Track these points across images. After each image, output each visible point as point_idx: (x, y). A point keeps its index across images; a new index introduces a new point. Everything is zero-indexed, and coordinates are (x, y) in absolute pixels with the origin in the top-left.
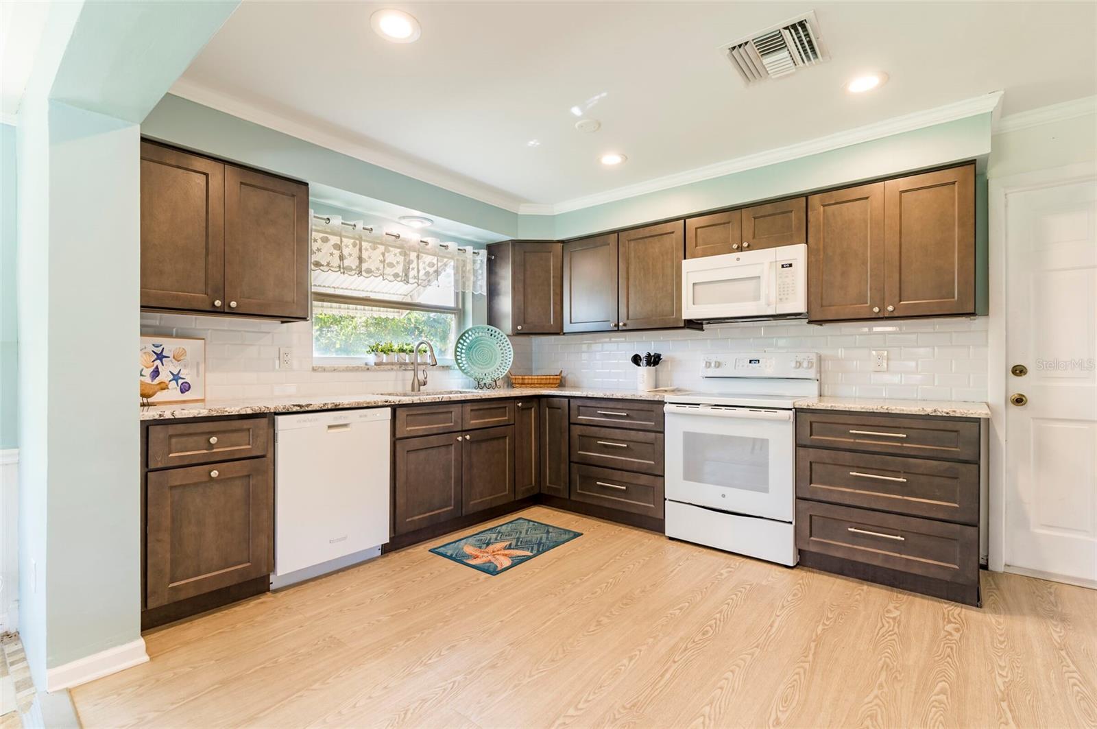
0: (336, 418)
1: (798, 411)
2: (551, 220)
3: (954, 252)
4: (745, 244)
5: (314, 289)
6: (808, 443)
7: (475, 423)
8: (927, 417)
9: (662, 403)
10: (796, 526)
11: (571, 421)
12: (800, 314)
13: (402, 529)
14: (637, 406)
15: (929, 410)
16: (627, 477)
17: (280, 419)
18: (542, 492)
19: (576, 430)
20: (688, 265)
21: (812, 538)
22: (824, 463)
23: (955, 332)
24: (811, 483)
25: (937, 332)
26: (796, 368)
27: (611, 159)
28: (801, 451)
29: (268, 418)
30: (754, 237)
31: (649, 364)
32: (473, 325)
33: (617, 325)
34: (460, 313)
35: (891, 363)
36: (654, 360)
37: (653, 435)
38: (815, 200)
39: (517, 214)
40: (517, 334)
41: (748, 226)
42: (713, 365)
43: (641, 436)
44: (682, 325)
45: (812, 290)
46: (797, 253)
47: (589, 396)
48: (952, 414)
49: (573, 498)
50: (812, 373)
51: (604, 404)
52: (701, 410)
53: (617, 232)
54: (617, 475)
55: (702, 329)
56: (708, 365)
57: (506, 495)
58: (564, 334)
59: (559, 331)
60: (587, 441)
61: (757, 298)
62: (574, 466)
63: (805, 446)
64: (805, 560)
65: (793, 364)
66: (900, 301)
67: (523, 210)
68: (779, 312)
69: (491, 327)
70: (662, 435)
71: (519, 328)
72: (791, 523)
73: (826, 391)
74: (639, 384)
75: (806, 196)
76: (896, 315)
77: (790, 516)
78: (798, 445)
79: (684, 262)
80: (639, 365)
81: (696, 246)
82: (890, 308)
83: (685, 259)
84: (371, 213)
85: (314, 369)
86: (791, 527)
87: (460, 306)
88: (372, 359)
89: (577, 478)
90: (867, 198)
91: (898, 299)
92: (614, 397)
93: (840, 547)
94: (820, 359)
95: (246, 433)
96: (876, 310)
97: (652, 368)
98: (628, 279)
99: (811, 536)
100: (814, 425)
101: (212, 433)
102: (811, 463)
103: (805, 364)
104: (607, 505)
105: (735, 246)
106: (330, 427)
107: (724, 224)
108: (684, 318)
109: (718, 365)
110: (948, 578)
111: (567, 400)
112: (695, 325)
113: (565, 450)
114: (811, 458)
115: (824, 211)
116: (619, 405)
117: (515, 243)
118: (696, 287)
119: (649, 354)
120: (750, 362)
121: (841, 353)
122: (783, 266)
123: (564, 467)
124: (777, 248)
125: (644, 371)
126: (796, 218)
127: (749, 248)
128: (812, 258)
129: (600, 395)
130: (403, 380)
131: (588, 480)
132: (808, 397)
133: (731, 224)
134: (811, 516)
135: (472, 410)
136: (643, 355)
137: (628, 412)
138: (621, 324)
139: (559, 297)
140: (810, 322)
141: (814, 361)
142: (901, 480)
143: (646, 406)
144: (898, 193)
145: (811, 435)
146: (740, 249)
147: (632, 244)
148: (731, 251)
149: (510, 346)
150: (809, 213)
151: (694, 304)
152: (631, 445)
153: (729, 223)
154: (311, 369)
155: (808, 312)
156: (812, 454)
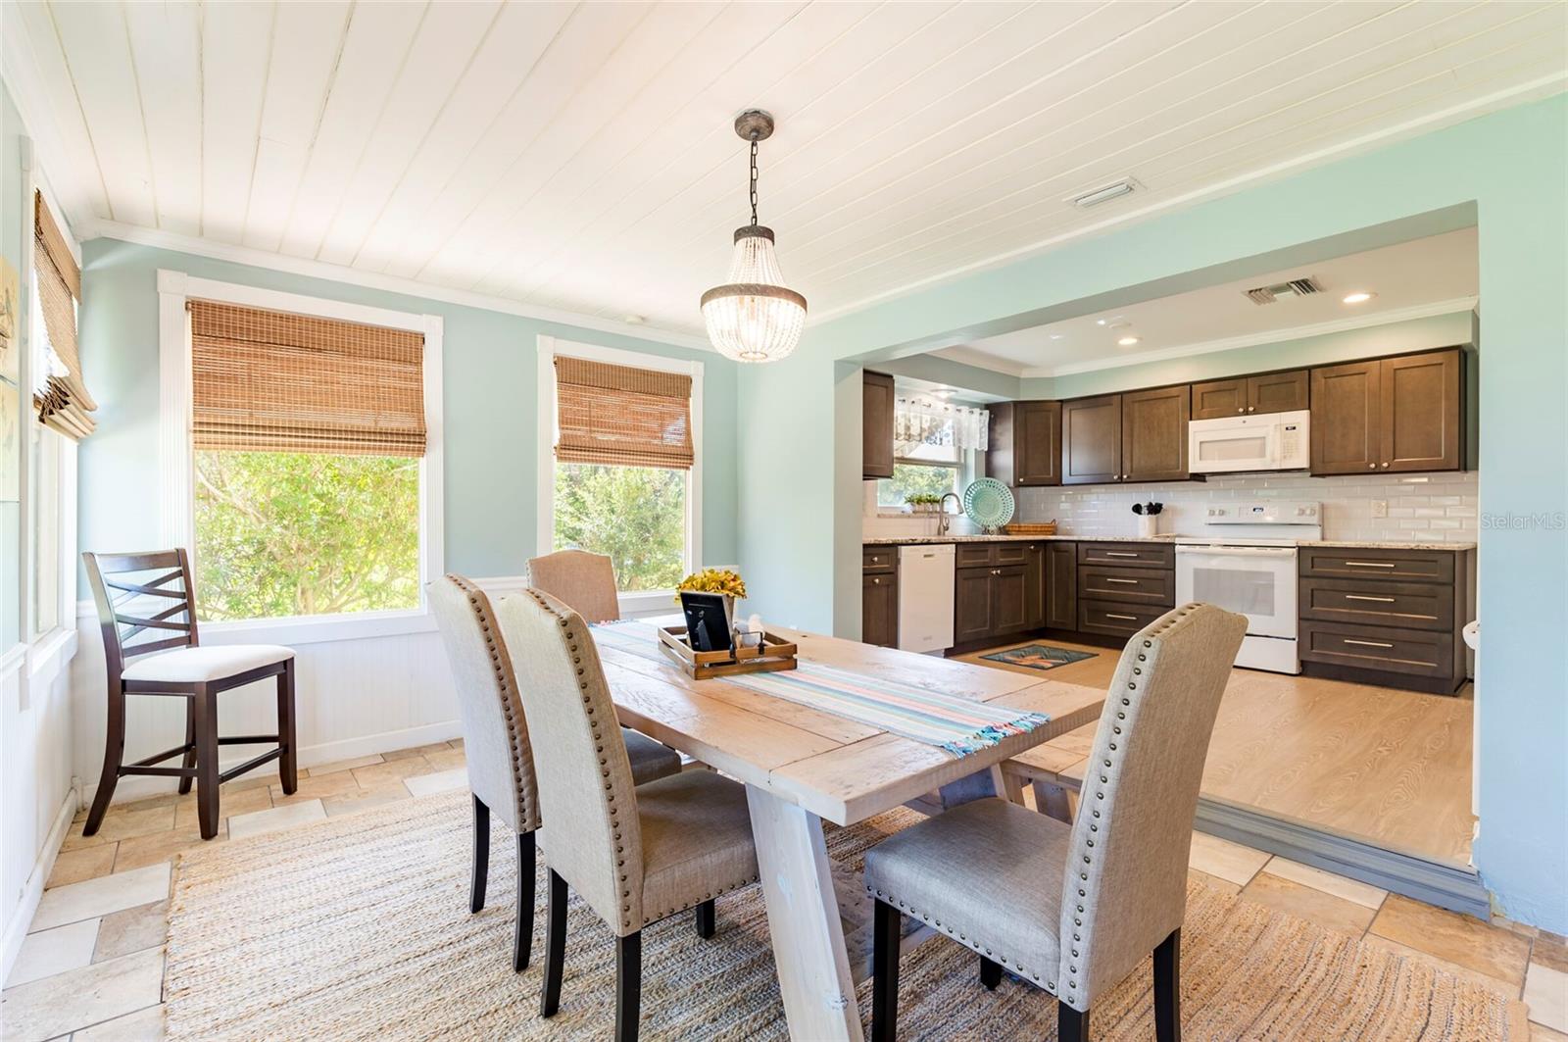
0: (928, 550)
1: (1300, 549)
2: (1051, 381)
3: (1441, 421)
4: (1251, 409)
5: (895, 455)
6: (1309, 574)
7: (1002, 560)
8: (1411, 550)
9: (1174, 545)
10: (1298, 643)
11: (1080, 562)
12: (1303, 469)
13: (960, 640)
14: (1146, 548)
15: (1413, 545)
16: (1135, 608)
17: (903, 549)
18: (1048, 626)
19: (1084, 571)
20: (1194, 426)
21: (1314, 651)
22: (1324, 590)
23: (1450, 484)
24: (1312, 606)
25: (1433, 484)
26: (1299, 515)
27: (1128, 341)
28: (1304, 581)
29: (895, 545)
30: (1259, 402)
31: (1150, 513)
32: (976, 478)
33: (1121, 477)
34: (962, 467)
35: (1390, 510)
36: (1155, 509)
37: (1163, 571)
38: (1316, 373)
39: (1018, 379)
40: (1018, 485)
41: (1253, 393)
42: (1217, 513)
43: (1152, 573)
44: (1188, 477)
45: (1315, 448)
46: (1301, 418)
47: (1099, 540)
48: (1432, 548)
49: (1081, 630)
50: (1315, 520)
51: (1113, 547)
52: (1210, 549)
53: (1121, 394)
54: (1127, 608)
55: (1205, 481)
56: (1212, 513)
57: (1022, 625)
58: (1063, 485)
59: (1057, 482)
60: (1096, 579)
61: (1262, 454)
62: (1081, 602)
63: (1307, 577)
64: (1306, 669)
65: (1297, 512)
66: (1394, 458)
67: (1025, 374)
68: (1283, 467)
69: (988, 479)
70: (1172, 572)
71: (1021, 480)
72: (1294, 639)
73: (1327, 536)
74: (1142, 529)
75: (1309, 369)
76: (1390, 470)
77: (1293, 633)
78: (1301, 576)
79: (1190, 423)
80: (1140, 513)
81: (1202, 408)
82: (1385, 465)
83: (1191, 419)
84: (905, 387)
85: (879, 516)
86: (1295, 643)
87: (963, 461)
88: (908, 508)
89: (1084, 611)
90: (1364, 373)
91: (1392, 457)
92: (1125, 540)
93: (1337, 656)
94: (1323, 507)
95: (886, 557)
96: (1373, 466)
97: (1153, 516)
98: (1132, 436)
99: (1312, 649)
100: (1315, 560)
101: (875, 555)
102: (1312, 590)
103: (1308, 512)
104: (1116, 634)
105: (1241, 410)
106: (925, 556)
107: (1230, 390)
108: (1190, 471)
109: (1222, 513)
110: (1429, 674)
111: (1074, 544)
112: (1199, 477)
113: (1072, 589)
114: (1314, 586)
115: (1325, 383)
116: (1130, 548)
117: (1016, 404)
118: (1203, 445)
119: (1151, 504)
120: (1254, 510)
121: (1344, 502)
122: (1287, 429)
123: (1072, 604)
124: (1282, 414)
125: (1145, 519)
126: (1299, 387)
127: (1255, 412)
128: (1314, 422)
129: (1110, 539)
130: (930, 526)
131: (1097, 614)
132: (1312, 538)
133: (1236, 392)
134: (1312, 633)
135: (1001, 550)
136: (1144, 504)
137: (1140, 554)
138: (1125, 477)
139: (1058, 452)
140: (1312, 476)
141: (1317, 508)
142: (1389, 600)
143: (1156, 548)
144: (1392, 371)
145: (1313, 567)
146: (1246, 413)
147: (1136, 405)
148: (1238, 414)
149: (1012, 496)
150: (1312, 384)
151: (1200, 459)
152: (1142, 582)
153: (1235, 389)
154: (876, 515)
155: (1310, 467)
156: (1313, 583)
